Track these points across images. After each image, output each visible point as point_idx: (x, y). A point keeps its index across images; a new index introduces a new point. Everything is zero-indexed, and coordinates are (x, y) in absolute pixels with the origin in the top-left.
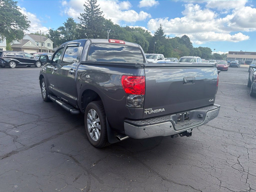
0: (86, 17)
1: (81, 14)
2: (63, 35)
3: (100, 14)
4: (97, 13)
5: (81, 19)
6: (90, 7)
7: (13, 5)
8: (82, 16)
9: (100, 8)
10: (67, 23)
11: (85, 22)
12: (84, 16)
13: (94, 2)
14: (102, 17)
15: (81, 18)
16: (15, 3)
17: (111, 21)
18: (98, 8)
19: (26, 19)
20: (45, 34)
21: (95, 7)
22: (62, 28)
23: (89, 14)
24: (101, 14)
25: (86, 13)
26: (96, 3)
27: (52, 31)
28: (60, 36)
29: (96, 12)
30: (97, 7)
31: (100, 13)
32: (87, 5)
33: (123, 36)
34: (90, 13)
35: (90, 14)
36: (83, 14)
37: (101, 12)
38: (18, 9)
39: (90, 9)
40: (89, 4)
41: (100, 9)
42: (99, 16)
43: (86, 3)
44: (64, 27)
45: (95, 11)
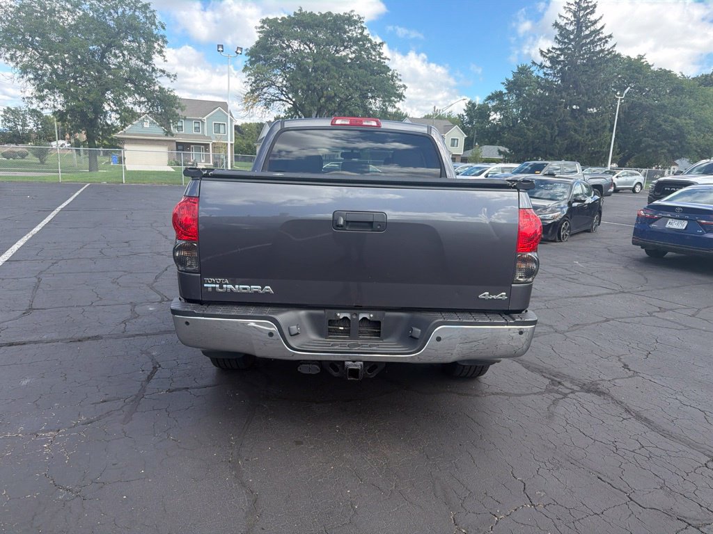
0: (558, 57)
1: (542, 52)
2: (498, 113)
3: (602, 45)
4: (592, 42)
5: (540, 66)
6: (571, 28)
7: (374, 50)
8: (544, 56)
9: (603, 27)
10: (512, 82)
11: (552, 72)
12: (550, 55)
13: (588, 11)
14: (608, 50)
15: (542, 64)
16: (379, 45)
17: (642, 61)
18: (598, 26)
19: (397, 82)
20: (455, 115)
21: (589, 24)
22: (498, 96)
23: (566, 48)
24: (607, 42)
25: (557, 46)
26: (592, 12)
27: (474, 105)
28: (489, 116)
29: (588, 41)
30: (595, 22)
31: (603, 41)
32: (562, 22)
33: (682, 104)
34: (570, 46)
35: (569, 49)
36: (548, 50)
37: (606, 37)
38: (383, 58)
39: (572, 33)
40: (569, 20)
41: (603, 30)
42: (598, 49)
43: (560, 16)
44: (505, 91)
45: (587, 36)
